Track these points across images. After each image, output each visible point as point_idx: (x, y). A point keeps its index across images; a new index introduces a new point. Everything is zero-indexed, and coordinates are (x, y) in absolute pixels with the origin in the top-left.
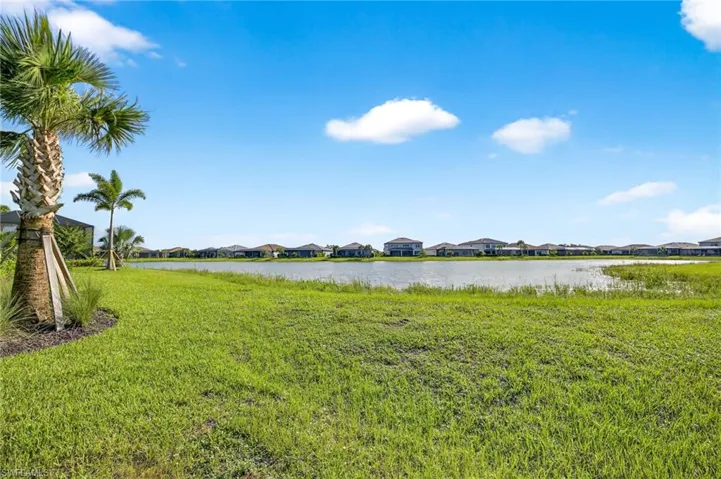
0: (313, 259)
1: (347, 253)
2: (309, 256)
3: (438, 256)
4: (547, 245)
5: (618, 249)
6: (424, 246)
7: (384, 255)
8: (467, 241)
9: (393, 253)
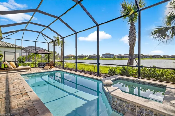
0: (83, 59)
1: (92, 57)
2: (82, 58)
3: (118, 58)
4: (148, 55)
5: (169, 56)
6: (114, 55)
7: (103, 58)
8: (126, 54)
9: (105, 58)
